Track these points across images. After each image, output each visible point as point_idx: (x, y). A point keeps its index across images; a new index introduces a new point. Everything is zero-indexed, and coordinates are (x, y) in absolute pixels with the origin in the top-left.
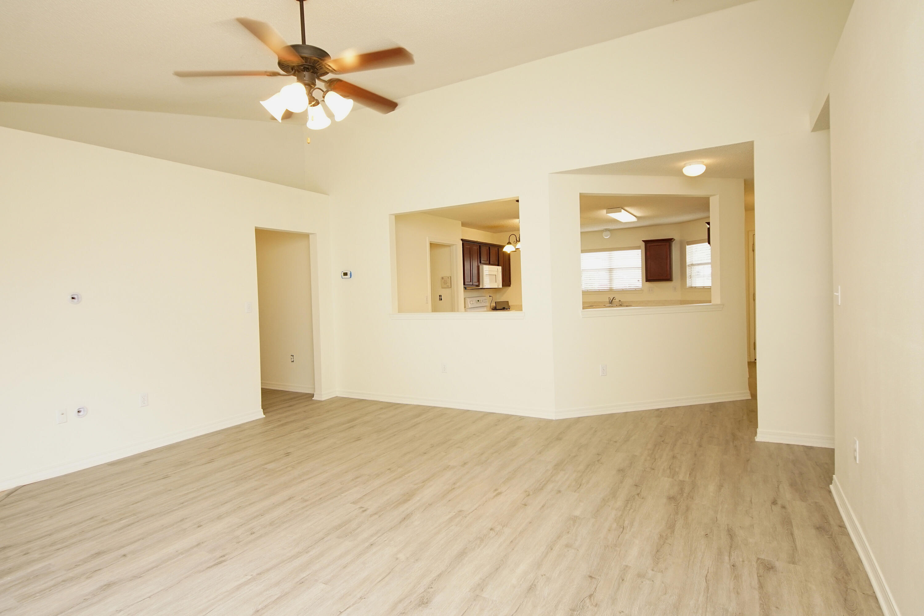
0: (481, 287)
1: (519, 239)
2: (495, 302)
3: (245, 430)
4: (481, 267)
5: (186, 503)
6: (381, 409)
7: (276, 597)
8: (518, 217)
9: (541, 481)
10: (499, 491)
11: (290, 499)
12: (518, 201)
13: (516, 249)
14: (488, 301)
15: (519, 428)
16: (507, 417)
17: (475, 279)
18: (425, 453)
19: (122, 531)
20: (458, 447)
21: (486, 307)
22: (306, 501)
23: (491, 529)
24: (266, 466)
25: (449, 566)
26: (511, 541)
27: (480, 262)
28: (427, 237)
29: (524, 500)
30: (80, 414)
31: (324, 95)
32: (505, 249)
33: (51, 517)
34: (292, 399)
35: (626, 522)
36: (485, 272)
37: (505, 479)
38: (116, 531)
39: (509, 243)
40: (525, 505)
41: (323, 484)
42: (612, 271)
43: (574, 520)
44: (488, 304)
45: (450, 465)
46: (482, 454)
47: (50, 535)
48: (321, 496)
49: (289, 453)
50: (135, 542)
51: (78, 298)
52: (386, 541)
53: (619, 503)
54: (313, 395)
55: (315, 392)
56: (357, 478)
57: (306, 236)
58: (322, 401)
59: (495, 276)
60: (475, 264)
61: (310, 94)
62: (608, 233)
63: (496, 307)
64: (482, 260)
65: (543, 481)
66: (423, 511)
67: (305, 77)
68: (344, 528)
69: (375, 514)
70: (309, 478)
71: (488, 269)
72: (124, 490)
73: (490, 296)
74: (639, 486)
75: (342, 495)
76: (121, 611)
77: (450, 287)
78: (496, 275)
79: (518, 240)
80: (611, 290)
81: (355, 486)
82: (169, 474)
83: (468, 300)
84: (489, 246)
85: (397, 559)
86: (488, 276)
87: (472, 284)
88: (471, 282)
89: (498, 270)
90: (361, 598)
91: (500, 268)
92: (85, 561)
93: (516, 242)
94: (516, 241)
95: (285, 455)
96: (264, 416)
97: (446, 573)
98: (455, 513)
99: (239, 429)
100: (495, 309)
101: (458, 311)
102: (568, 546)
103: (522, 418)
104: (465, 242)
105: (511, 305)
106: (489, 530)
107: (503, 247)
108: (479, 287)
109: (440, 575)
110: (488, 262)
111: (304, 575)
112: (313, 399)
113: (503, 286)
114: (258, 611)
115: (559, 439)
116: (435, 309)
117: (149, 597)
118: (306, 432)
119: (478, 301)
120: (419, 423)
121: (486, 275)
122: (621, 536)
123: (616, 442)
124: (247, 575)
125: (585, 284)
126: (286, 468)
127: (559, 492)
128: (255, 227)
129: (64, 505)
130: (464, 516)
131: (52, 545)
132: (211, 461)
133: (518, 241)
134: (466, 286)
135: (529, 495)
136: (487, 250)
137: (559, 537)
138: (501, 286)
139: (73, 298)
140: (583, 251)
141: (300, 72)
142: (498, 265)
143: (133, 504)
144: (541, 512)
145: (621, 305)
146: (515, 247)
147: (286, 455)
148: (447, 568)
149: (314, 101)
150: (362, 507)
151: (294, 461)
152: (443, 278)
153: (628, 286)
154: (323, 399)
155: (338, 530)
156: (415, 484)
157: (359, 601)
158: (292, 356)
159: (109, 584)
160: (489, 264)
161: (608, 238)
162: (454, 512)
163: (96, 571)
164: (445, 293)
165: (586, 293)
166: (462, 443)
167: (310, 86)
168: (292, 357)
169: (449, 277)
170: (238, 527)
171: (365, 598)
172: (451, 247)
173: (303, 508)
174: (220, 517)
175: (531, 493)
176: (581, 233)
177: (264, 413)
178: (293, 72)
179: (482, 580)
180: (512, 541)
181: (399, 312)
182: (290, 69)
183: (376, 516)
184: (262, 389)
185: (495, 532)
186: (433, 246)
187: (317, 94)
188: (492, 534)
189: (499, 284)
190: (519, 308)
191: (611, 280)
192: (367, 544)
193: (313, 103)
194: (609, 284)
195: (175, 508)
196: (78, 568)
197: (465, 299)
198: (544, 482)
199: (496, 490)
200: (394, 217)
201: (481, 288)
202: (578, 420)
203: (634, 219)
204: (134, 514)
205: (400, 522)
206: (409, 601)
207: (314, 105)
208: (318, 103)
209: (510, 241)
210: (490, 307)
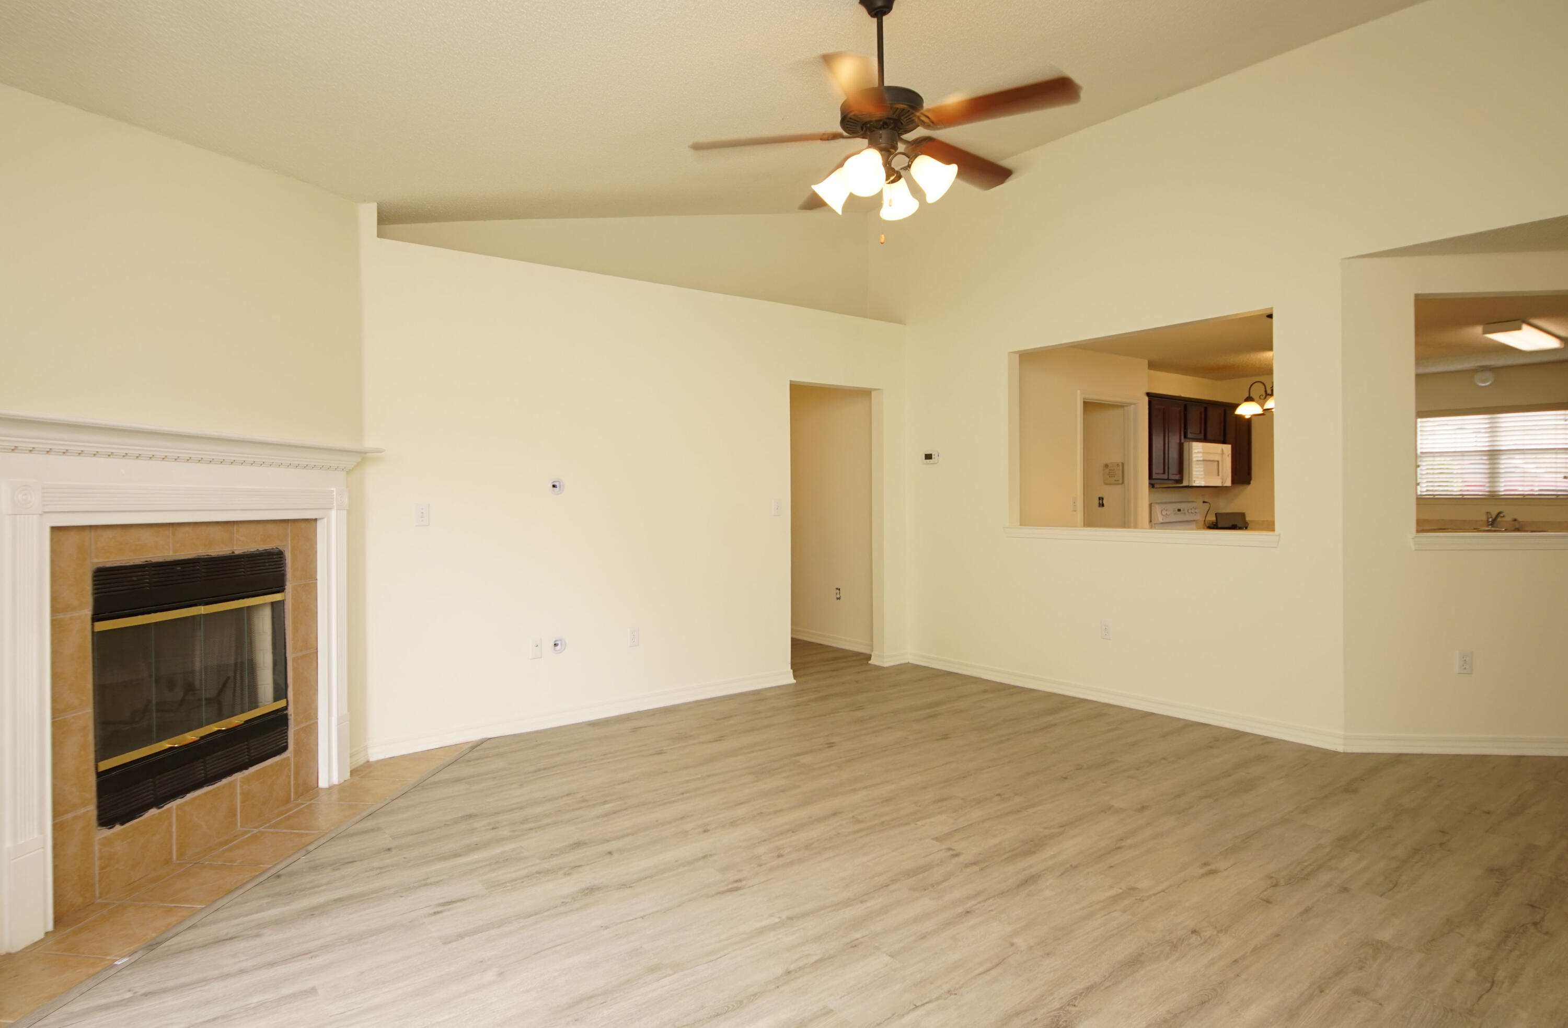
0: (1185, 483)
1: (1272, 391)
2: (1216, 514)
3: (766, 699)
4: (1186, 445)
5: (688, 795)
6: (985, 691)
7: (815, 958)
8: (1270, 348)
9: (1306, 864)
10: (1213, 867)
11: (834, 814)
12: (1270, 316)
13: (1265, 410)
14: (1198, 510)
15: (1260, 758)
16: (1236, 736)
17: (1174, 469)
18: (1066, 778)
19: (605, 819)
20: (1129, 777)
21: (1194, 522)
22: (860, 822)
23: (1194, 932)
24: (798, 758)
25: (1107, 976)
26: (1234, 960)
27: (1185, 437)
28: (1079, 392)
29: (1266, 893)
30: (558, 648)
31: (910, 163)
32: (1239, 411)
33: (521, 785)
34: (835, 659)
35: (1501, 974)
36: (1194, 455)
37: (1226, 848)
38: (599, 817)
39: (1249, 399)
40: (1268, 902)
41: (887, 801)
42: (1496, 457)
43: (1378, 947)
44: (1199, 517)
45: (1113, 806)
46: (1179, 796)
47: (521, 808)
48: (883, 819)
49: (833, 743)
50: (623, 836)
51: (560, 486)
52: (992, 911)
53: (1487, 933)
54: (869, 657)
55: (872, 651)
56: (943, 800)
57: (865, 394)
58: (884, 668)
59: (1216, 463)
60: (1174, 440)
61: (887, 164)
62: (1489, 375)
63: (1217, 523)
64: (1189, 432)
65: (1310, 865)
66: (1060, 875)
67: (881, 138)
68: (921, 876)
69: (974, 864)
70: (866, 788)
71: (1201, 450)
72: (609, 762)
73: (1204, 502)
74: (1540, 908)
75: (918, 823)
76: (606, 928)
77: (1121, 482)
78: (1218, 462)
79: (1269, 392)
80: (1493, 497)
81: (940, 813)
82: (665, 748)
83: (1157, 509)
84: (1206, 406)
85: (1012, 944)
86: (1202, 463)
87: (1166, 477)
88: (1164, 473)
89: (1223, 452)
90: (949, 992)
91: (1227, 448)
92: (562, 851)
93: (1264, 396)
94: (1264, 393)
95: (826, 746)
96: (795, 681)
97: (1102, 988)
98: (1121, 891)
99: (757, 696)
100: (1214, 526)
101: (1136, 527)
102: (1357, 992)
103: (1267, 741)
104: (1153, 398)
105: (1249, 521)
106: (1190, 933)
107: (1236, 406)
108: (1182, 483)
109: (1089, 989)
110: (1202, 436)
111: (858, 935)
112: (869, 662)
113: (1233, 482)
114: (789, 972)
115: (1350, 789)
116: (1089, 522)
117: (642, 918)
118: (859, 714)
119: (1179, 510)
120: (1055, 725)
121: (1197, 461)
122: (1485, 997)
123: (1488, 813)
124: (773, 916)
125: (1427, 482)
126: (829, 766)
127: (1345, 890)
128: (791, 381)
129: (535, 771)
130: (1139, 898)
131: (524, 822)
132: (720, 739)
133: (1269, 395)
134: (1153, 482)
135: (1276, 885)
136: (1201, 413)
137: (1340, 972)
138: (1228, 483)
139: (554, 486)
140: (1422, 414)
141: (874, 131)
142: (1224, 442)
143: (619, 784)
144: (1302, 920)
145: (1517, 530)
146: (1262, 406)
147: (829, 745)
148: (1103, 979)
149: (893, 175)
150: (950, 849)
151: (841, 758)
152: (1106, 466)
153: (1537, 489)
154: (886, 665)
155: (910, 878)
156: (1046, 828)
157: (946, 996)
158: (837, 589)
159: (592, 889)
160: (1205, 439)
161: (1490, 385)
162: (1120, 889)
163: (576, 867)
164: (1111, 494)
165: (1423, 502)
166: (1138, 770)
167: (888, 152)
168: (838, 591)
169: (1121, 465)
170: (759, 843)
171: (956, 994)
172: (1126, 408)
173: (856, 832)
174: (733, 823)
175: (1282, 882)
176: (1418, 376)
177: (795, 677)
178: (862, 133)
179: (1172, 1015)
180: (1236, 961)
181: (1021, 524)
182: (859, 128)
183: (976, 868)
184: (792, 639)
185: (1201, 938)
186: (1088, 406)
187: (899, 162)
188: (1194, 939)
189: (1225, 478)
190: (1269, 526)
191: (1493, 475)
192: (960, 910)
193: (892, 178)
194: (1488, 485)
195: (673, 799)
196: (554, 859)
197: (1150, 505)
198: (1312, 867)
199: (1205, 864)
200: (1017, 356)
201: (1186, 487)
202: (1398, 759)
203: (1553, 343)
204: (620, 798)
205: (1019, 886)
206: (1033, 1018)
207: (893, 182)
208: (899, 177)
209: (1251, 395)
210: (1203, 522)
